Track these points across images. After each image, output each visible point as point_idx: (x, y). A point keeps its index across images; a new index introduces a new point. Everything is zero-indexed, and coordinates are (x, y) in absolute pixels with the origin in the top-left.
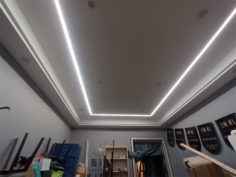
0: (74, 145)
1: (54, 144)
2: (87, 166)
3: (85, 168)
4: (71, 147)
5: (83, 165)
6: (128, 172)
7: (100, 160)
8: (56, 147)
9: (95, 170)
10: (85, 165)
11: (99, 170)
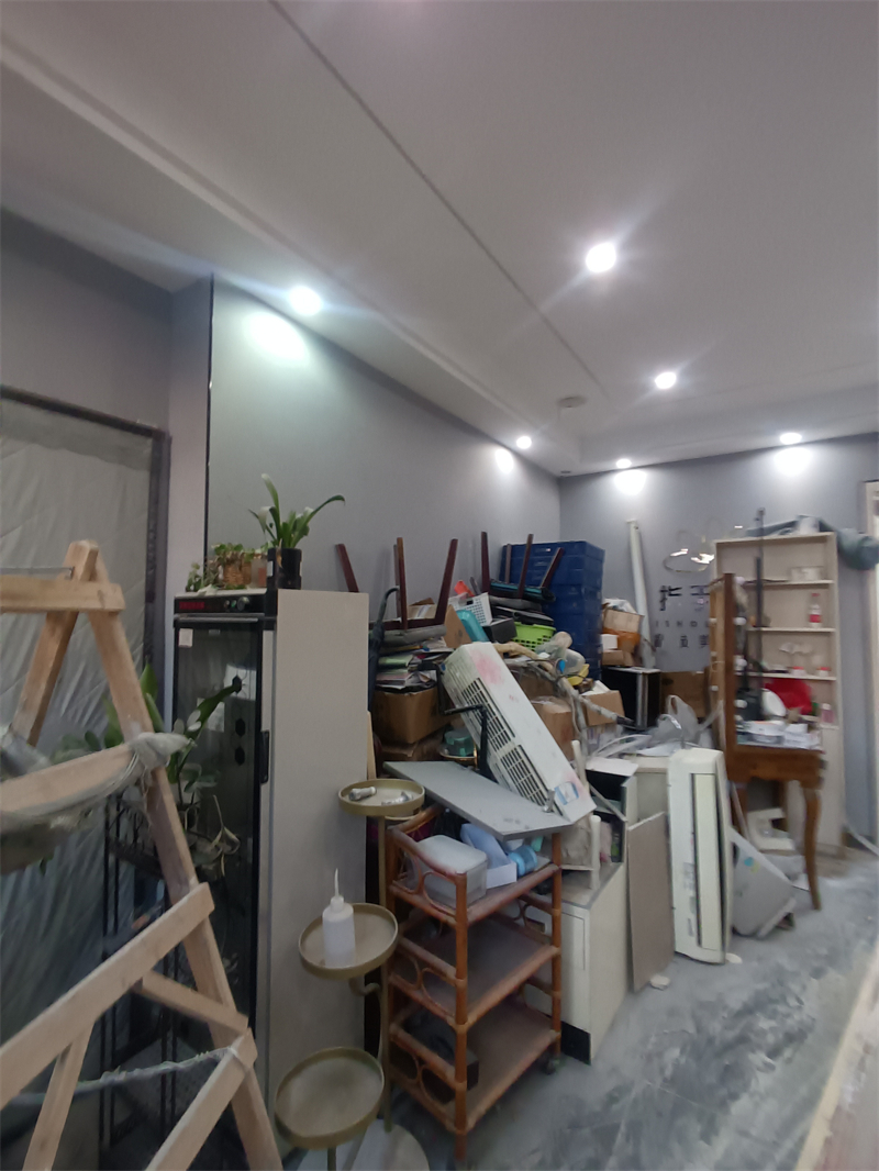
0: (572, 544)
1: (505, 547)
2: (642, 610)
3: (636, 619)
4: (563, 551)
5: (627, 606)
7: (696, 590)
8: (512, 555)
9: (679, 624)
10: (634, 606)
11: (694, 624)
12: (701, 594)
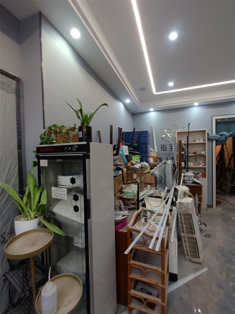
0: (143, 132)
3: (156, 153)
4: (140, 134)
5: (153, 150)
6: (206, 155)
7: (171, 145)
9: (166, 154)
11: (170, 154)
12: (172, 146)
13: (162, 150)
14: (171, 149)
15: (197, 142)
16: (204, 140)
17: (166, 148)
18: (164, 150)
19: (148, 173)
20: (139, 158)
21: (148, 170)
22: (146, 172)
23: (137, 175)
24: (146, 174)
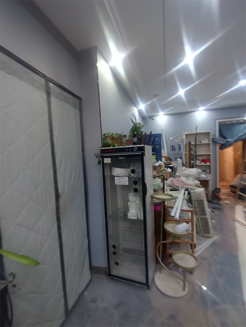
0: (158, 134)
3: (166, 153)
4: (155, 136)
9: (175, 154)
11: (178, 154)
12: (180, 147)
13: (171, 151)
14: (179, 150)
15: (203, 142)
16: (209, 141)
17: (175, 148)
18: (173, 151)
19: (163, 170)
20: (155, 157)
21: (163, 168)
22: (162, 170)
23: (156, 171)
24: (161, 171)
